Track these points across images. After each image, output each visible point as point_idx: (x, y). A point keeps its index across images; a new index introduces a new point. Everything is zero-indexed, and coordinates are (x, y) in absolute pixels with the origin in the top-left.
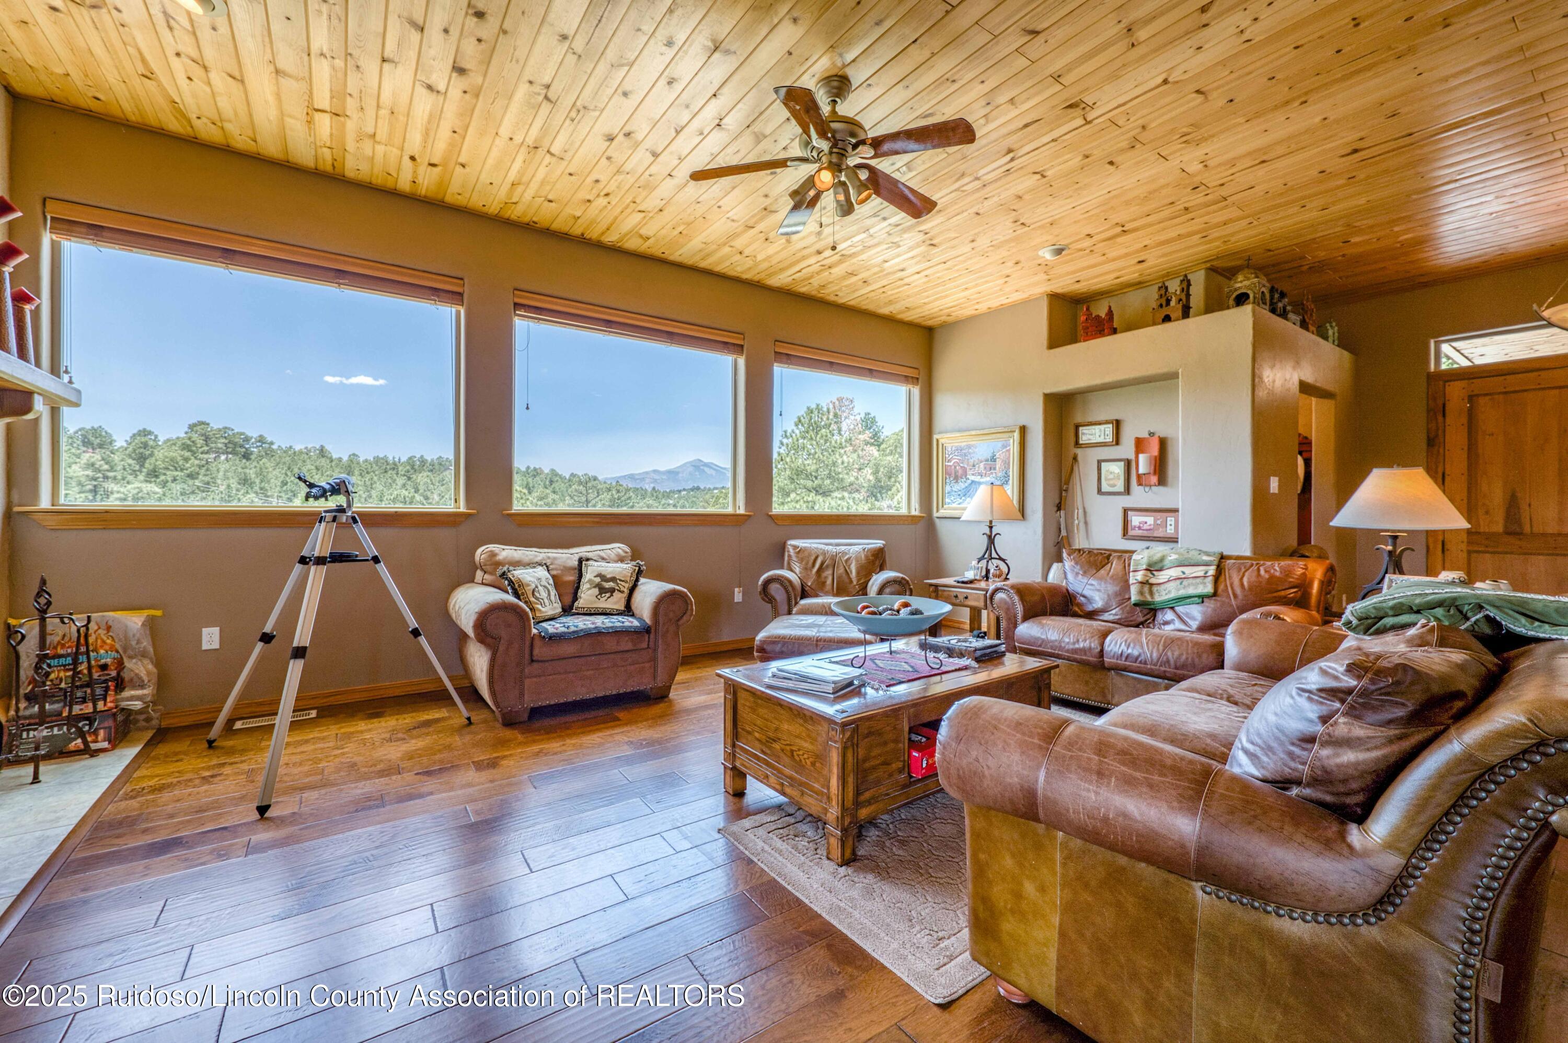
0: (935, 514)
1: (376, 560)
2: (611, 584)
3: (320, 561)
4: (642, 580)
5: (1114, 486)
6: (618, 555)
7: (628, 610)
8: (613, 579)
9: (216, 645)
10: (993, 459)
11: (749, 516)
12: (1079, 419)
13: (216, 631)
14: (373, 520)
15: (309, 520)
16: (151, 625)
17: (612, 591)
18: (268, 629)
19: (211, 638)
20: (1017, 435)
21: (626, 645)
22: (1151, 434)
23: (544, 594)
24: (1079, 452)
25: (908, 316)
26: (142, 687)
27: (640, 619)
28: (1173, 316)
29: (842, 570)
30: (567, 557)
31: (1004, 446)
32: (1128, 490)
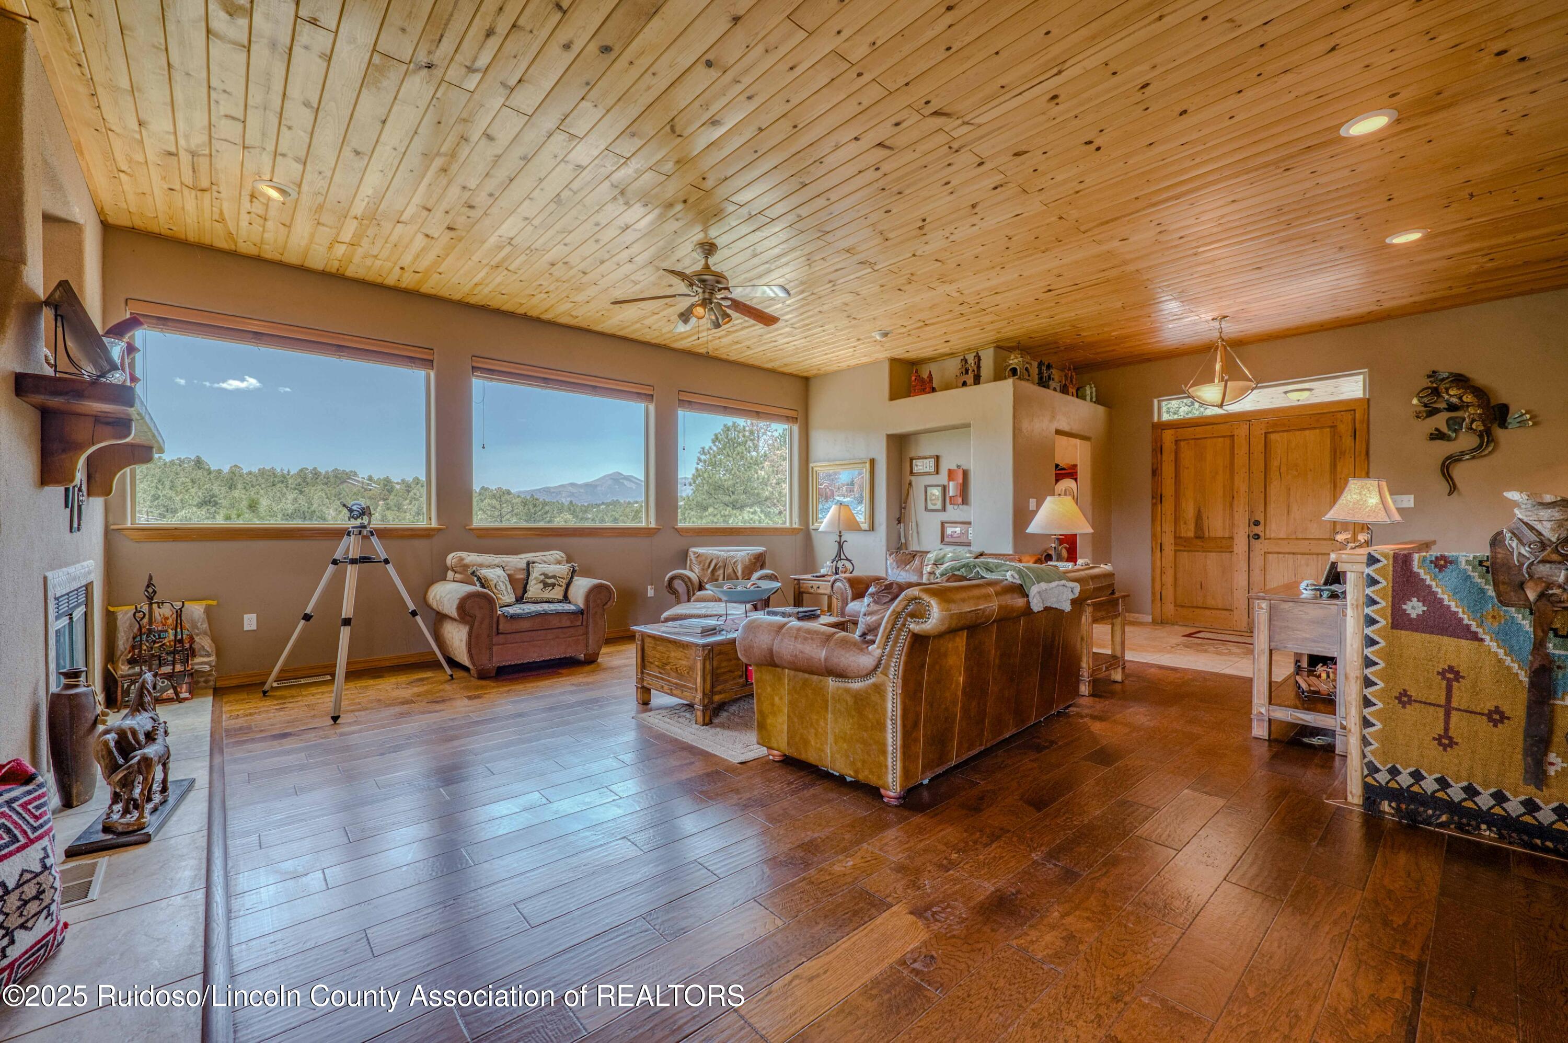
0: (811, 527)
1: (386, 561)
2: (553, 581)
3: (353, 561)
4: (575, 578)
5: (935, 505)
6: (556, 559)
7: (566, 598)
8: (554, 577)
9: (254, 627)
10: (852, 483)
11: (659, 529)
12: (912, 455)
13: (254, 616)
14: (383, 534)
15: (339, 534)
16: (208, 610)
17: (553, 585)
18: (308, 611)
19: (250, 622)
20: (868, 465)
21: (566, 622)
22: (958, 467)
23: (503, 588)
24: (913, 478)
25: (786, 370)
26: (208, 655)
27: (575, 605)
28: (968, 383)
29: (730, 570)
30: (518, 561)
31: (860, 474)
32: (944, 509)
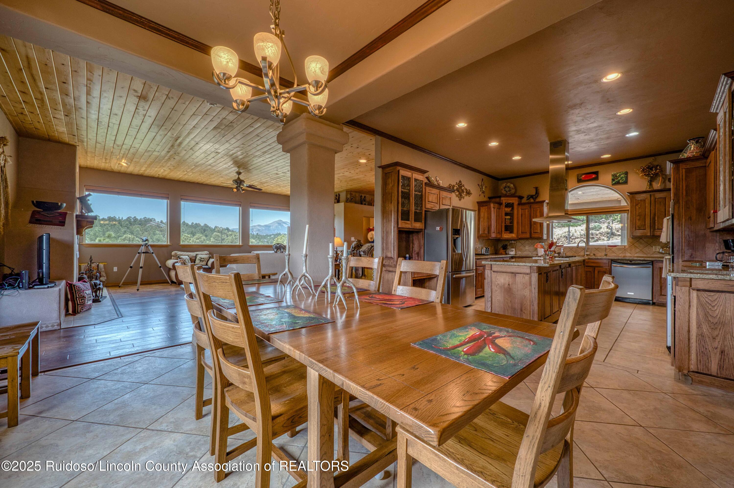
1: (153, 253)
3: (143, 253)
4: (210, 259)
6: (205, 254)
7: (207, 265)
8: (204, 258)
9: (116, 270)
11: (242, 245)
13: (116, 268)
14: (152, 246)
15: (140, 246)
16: (104, 265)
17: (203, 261)
18: (131, 265)
19: (115, 269)
23: (187, 261)
26: (104, 277)
30: (194, 254)
